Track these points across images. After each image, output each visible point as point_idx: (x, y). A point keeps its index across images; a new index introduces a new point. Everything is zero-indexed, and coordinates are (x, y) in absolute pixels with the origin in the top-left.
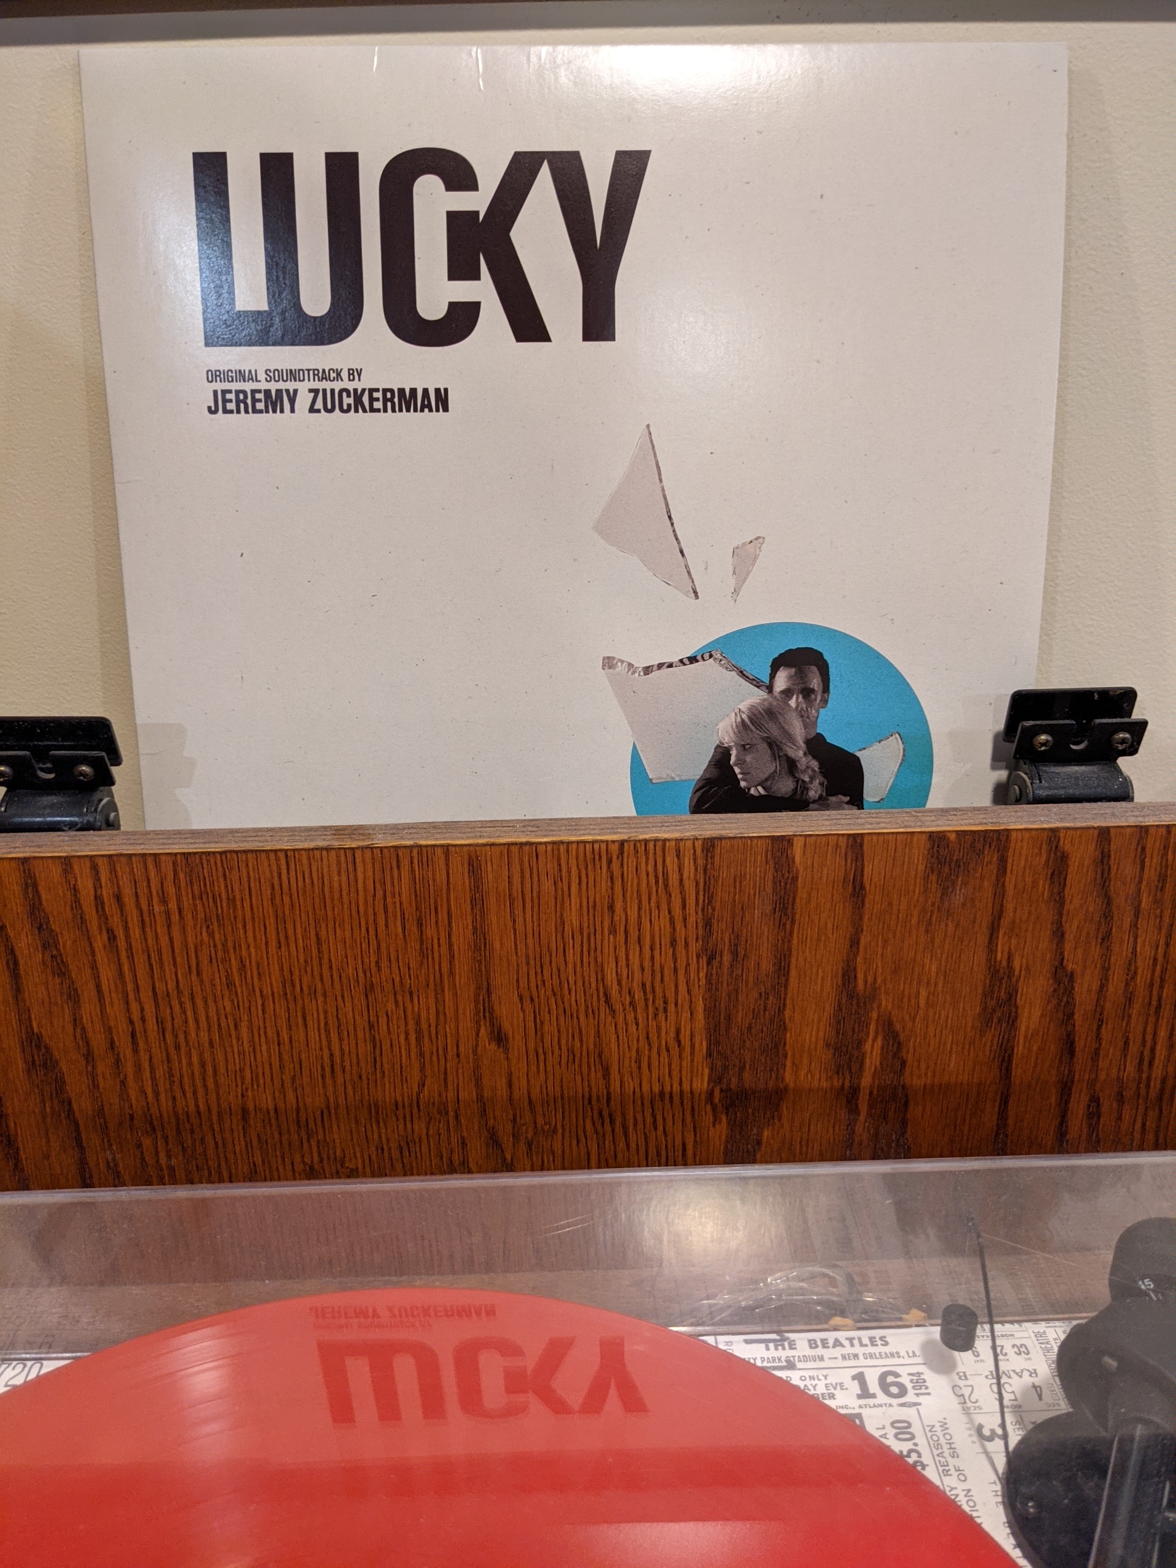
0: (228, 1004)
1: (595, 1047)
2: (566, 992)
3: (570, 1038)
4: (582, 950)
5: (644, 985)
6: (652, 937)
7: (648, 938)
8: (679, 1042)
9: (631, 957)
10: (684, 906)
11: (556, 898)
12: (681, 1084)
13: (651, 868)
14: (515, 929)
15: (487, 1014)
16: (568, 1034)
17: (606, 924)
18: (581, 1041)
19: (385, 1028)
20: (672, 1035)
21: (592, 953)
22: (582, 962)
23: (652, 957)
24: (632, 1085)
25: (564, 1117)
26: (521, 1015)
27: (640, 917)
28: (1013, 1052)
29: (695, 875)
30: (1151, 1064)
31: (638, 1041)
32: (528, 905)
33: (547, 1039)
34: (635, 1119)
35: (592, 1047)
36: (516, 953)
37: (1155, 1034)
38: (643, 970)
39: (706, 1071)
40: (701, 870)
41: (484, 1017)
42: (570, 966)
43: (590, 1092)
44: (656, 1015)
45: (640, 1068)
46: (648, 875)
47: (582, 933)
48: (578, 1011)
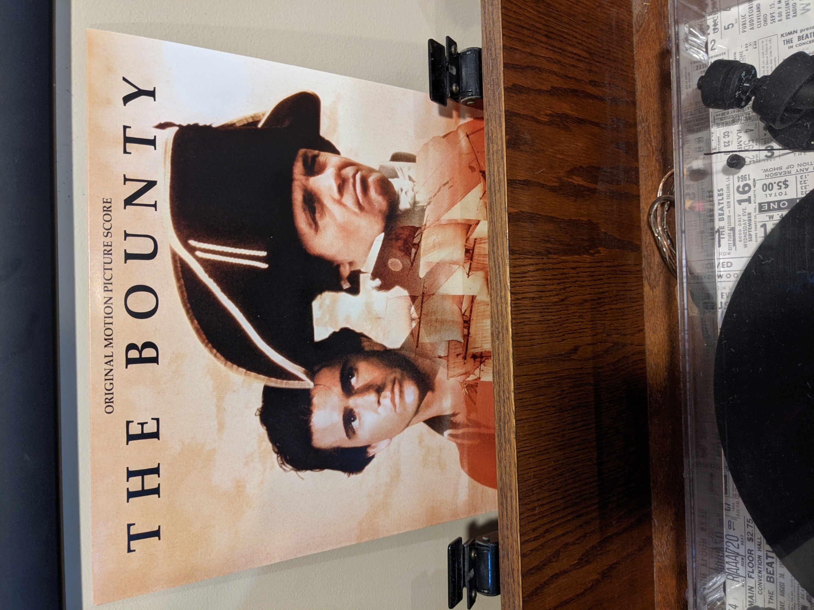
0: (567, 475)
1: (577, 306)
2: (561, 319)
3: (574, 317)
4: (548, 312)
5: (558, 284)
6: (543, 279)
7: (543, 281)
8: (576, 268)
9: (549, 289)
10: (532, 264)
11: (531, 324)
12: (588, 267)
13: (520, 280)
14: (541, 343)
15: (569, 355)
16: (573, 319)
17: (538, 301)
18: (577, 312)
19: (574, 402)
20: (573, 271)
21: (548, 307)
22: (551, 312)
23: (549, 279)
24: (589, 290)
25: (599, 320)
26: (568, 340)
27: (537, 285)
28: (577, 117)
29: (522, 259)
30: (579, 56)
31: (576, 287)
32: (533, 337)
33: (577, 328)
34: (600, 288)
35: (578, 308)
36: (549, 343)
37: (570, 52)
38: (553, 284)
39: (585, 256)
40: (520, 256)
41: (569, 357)
42: (553, 318)
43: (592, 308)
44: (568, 278)
45: (584, 286)
46: (522, 281)
47: (541, 312)
48: (567, 314)
